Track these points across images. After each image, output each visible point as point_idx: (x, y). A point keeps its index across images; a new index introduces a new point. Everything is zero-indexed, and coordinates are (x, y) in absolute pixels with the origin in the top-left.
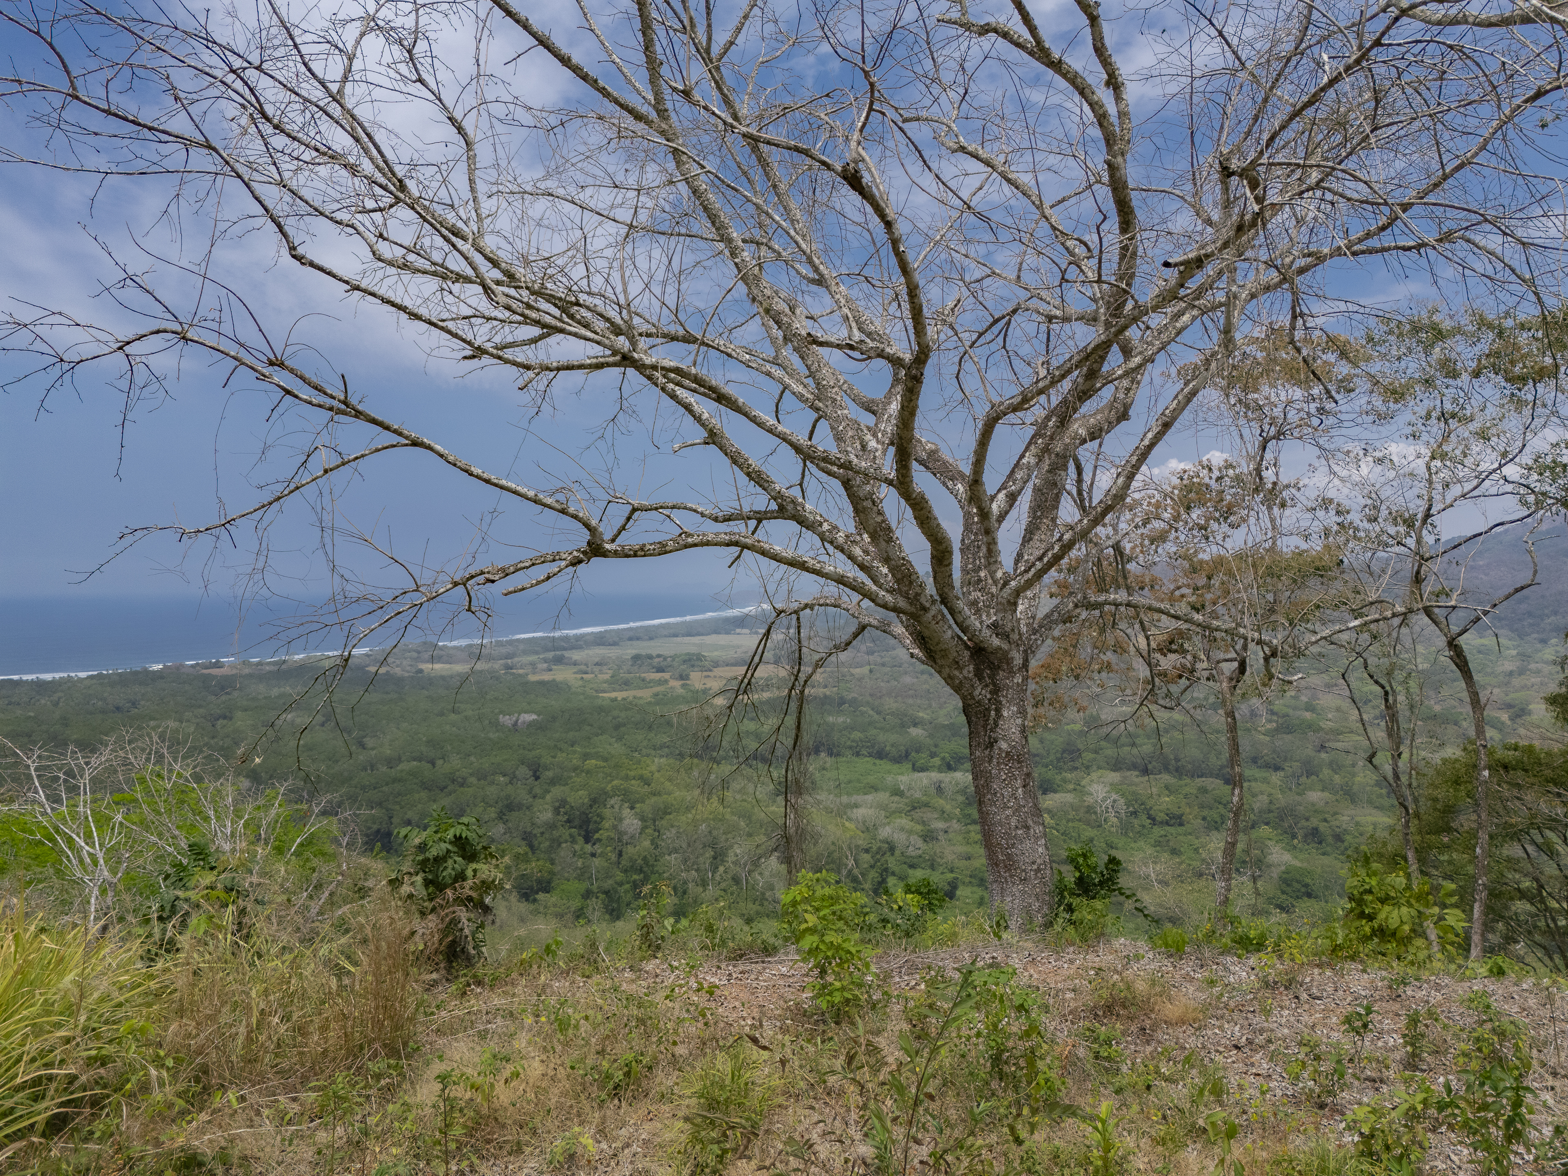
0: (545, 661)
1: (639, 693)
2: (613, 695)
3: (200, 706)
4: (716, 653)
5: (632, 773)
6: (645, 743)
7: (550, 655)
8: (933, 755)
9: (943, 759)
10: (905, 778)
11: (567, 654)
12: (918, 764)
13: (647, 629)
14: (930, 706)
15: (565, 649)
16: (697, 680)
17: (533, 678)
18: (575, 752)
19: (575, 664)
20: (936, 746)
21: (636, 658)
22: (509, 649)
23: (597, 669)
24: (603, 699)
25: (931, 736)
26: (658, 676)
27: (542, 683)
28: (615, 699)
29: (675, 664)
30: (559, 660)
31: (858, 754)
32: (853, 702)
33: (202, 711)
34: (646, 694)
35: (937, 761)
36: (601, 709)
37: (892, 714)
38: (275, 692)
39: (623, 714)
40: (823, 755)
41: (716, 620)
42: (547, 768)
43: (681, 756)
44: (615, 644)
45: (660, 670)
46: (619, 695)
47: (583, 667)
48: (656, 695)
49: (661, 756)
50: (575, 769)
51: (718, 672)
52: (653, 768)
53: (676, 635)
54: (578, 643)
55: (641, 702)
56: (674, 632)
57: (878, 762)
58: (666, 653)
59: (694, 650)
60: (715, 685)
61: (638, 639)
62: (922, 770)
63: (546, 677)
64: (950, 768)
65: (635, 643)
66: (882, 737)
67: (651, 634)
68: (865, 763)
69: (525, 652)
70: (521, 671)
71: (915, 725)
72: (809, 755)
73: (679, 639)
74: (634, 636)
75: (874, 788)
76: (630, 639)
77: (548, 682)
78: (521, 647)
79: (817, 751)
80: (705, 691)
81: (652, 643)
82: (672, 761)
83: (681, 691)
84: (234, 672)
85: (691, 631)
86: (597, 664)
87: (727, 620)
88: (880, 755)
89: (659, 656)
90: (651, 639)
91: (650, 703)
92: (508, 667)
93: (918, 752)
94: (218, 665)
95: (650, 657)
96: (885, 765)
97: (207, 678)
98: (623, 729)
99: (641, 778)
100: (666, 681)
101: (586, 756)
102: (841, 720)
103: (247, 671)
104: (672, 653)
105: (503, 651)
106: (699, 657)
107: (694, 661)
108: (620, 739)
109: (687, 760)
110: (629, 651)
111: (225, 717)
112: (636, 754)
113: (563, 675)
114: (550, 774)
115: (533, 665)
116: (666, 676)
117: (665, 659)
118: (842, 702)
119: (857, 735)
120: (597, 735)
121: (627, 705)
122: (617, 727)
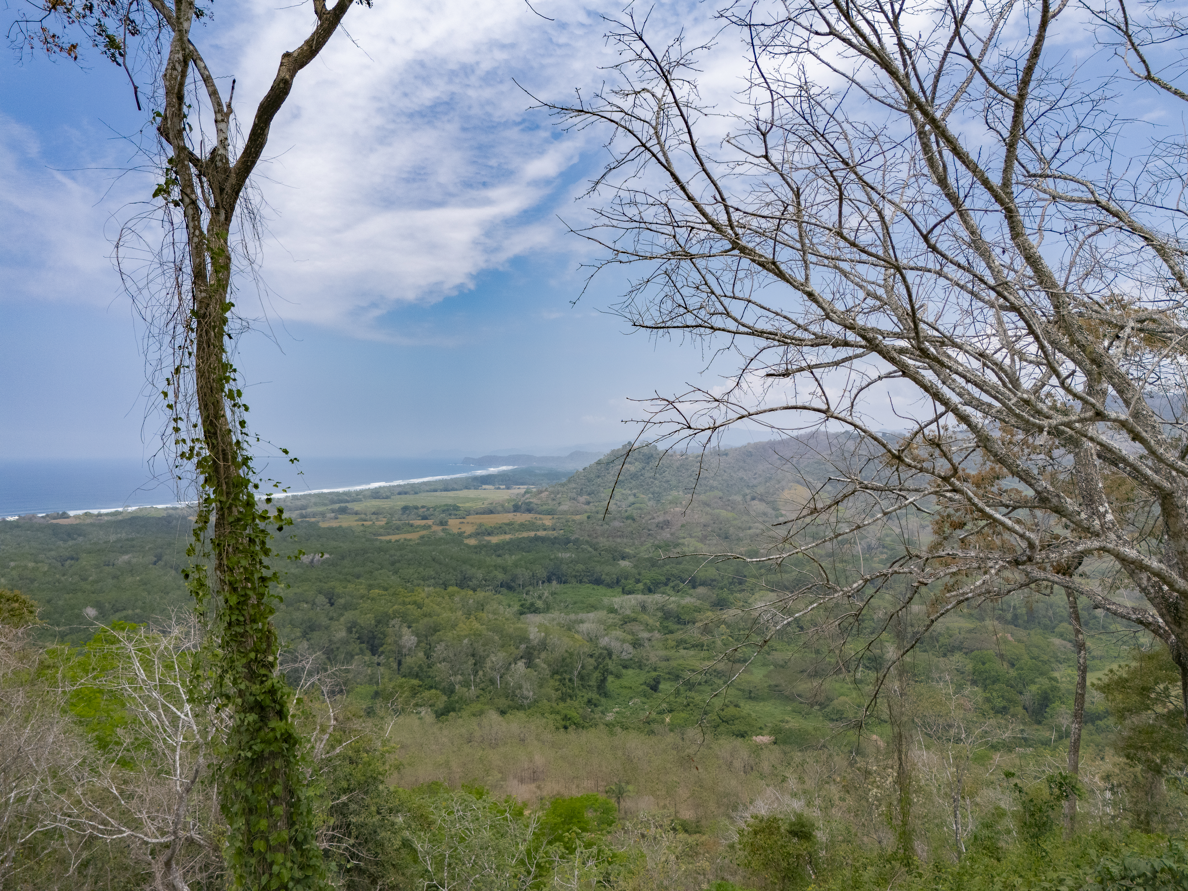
0: (333, 511)
1: (409, 536)
2: (388, 538)
3: (51, 550)
4: (468, 505)
5: (407, 600)
6: (416, 576)
7: (337, 506)
8: (638, 581)
9: (645, 584)
10: (618, 600)
11: (349, 505)
12: (626, 588)
13: (413, 485)
14: (634, 544)
15: (348, 502)
16: (454, 524)
17: (323, 525)
18: (361, 583)
19: (356, 513)
20: (639, 574)
21: (405, 509)
22: (303, 502)
23: (374, 517)
24: (381, 542)
25: (636, 566)
26: (423, 522)
27: (331, 529)
28: (390, 541)
29: (436, 513)
30: (343, 511)
31: (581, 582)
32: (576, 541)
33: (53, 553)
34: (414, 536)
35: (640, 586)
36: (380, 550)
37: (606, 550)
38: (113, 538)
39: (398, 554)
40: (554, 582)
41: (467, 478)
42: (339, 596)
43: (445, 586)
44: (387, 497)
45: (424, 518)
46: (394, 538)
47: (363, 516)
48: (422, 537)
49: (429, 586)
50: (362, 597)
51: (470, 519)
52: (423, 595)
53: (435, 491)
54: (357, 497)
55: (411, 543)
56: (432, 488)
57: (595, 587)
58: (429, 505)
59: (450, 502)
60: (469, 530)
61: (406, 493)
62: (630, 593)
63: (334, 524)
64: (650, 591)
65: (403, 496)
66: (598, 568)
67: (415, 490)
68: (586, 589)
69: (315, 504)
70: (313, 520)
71: (623, 558)
72: (543, 582)
73: (438, 494)
74: (403, 491)
75: (593, 608)
76: (400, 494)
77: (336, 528)
78: (313, 500)
79: (549, 580)
80: (460, 534)
81: (417, 496)
82: (438, 589)
83: (441, 534)
84: (78, 521)
85: (447, 487)
86: (374, 513)
87: (476, 479)
88: (598, 582)
89: (423, 507)
90: (416, 493)
91: (418, 544)
92: (303, 516)
93: (626, 579)
94: (64, 516)
95: (416, 508)
96: (601, 590)
97: (55, 527)
98: (398, 565)
99: (415, 603)
100: (430, 527)
101: (370, 587)
102: (566, 555)
103: (88, 521)
104: (433, 505)
105: (299, 503)
106: (456, 508)
107: (452, 510)
108: (396, 572)
109: (450, 589)
110: (400, 502)
111: (72, 558)
112: (408, 585)
113: (346, 522)
114: (342, 601)
115: (323, 515)
116: (430, 522)
117: (428, 509)
118: (567, 541)
119: (580, 567)
120: (377, 570)
121: (401, 546)
122: (393, 564)
